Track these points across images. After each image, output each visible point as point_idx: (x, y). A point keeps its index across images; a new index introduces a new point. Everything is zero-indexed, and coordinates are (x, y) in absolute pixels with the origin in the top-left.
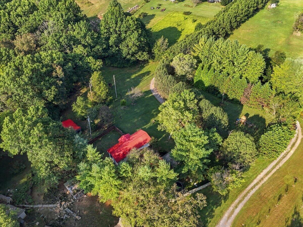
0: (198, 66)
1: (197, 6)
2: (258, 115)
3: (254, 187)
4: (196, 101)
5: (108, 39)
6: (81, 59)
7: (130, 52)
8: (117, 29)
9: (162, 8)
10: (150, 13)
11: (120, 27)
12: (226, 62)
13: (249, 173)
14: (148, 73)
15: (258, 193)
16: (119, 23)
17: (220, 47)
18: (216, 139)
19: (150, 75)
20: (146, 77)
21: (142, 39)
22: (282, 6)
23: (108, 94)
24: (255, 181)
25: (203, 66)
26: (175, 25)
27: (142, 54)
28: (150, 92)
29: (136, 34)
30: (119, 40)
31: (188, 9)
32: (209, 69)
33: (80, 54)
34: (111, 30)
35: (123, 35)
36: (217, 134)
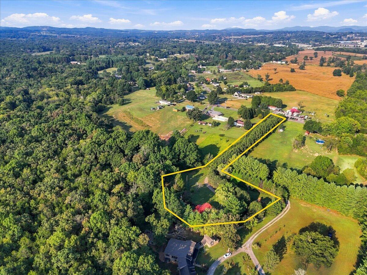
0: (232, 171)
1: (228, 129)
2: (268, 197)
3: (264, 228)
4: (233, 188)
5: (179, 155)
6: (169, 167)
7: (192, 163)
8: (185, 150)
9: (203, 131)
10: (195, 134)
11: (186, 149)
12: (248, 168)
13: (262, 223)
14: (202, 174)
15: (266, 230)
16: (186, 147)
17: (244, 161)
18: (244, 205)
19: (204, 175)
20: (201, 177)
21: (198, 155)
22: (287, 131)
23: (184, 186)
24: (265, 226)
25: (236, 171)
26: (214, 143)
27: (198, 164)
28: (205, 185)
29: (195, 153)
30: (185, 156)
31: (222, 133)
32: (239, 172)
33: (169, 165)
34: (181, 151)
35: (188, 153)
36: (244, 202)
